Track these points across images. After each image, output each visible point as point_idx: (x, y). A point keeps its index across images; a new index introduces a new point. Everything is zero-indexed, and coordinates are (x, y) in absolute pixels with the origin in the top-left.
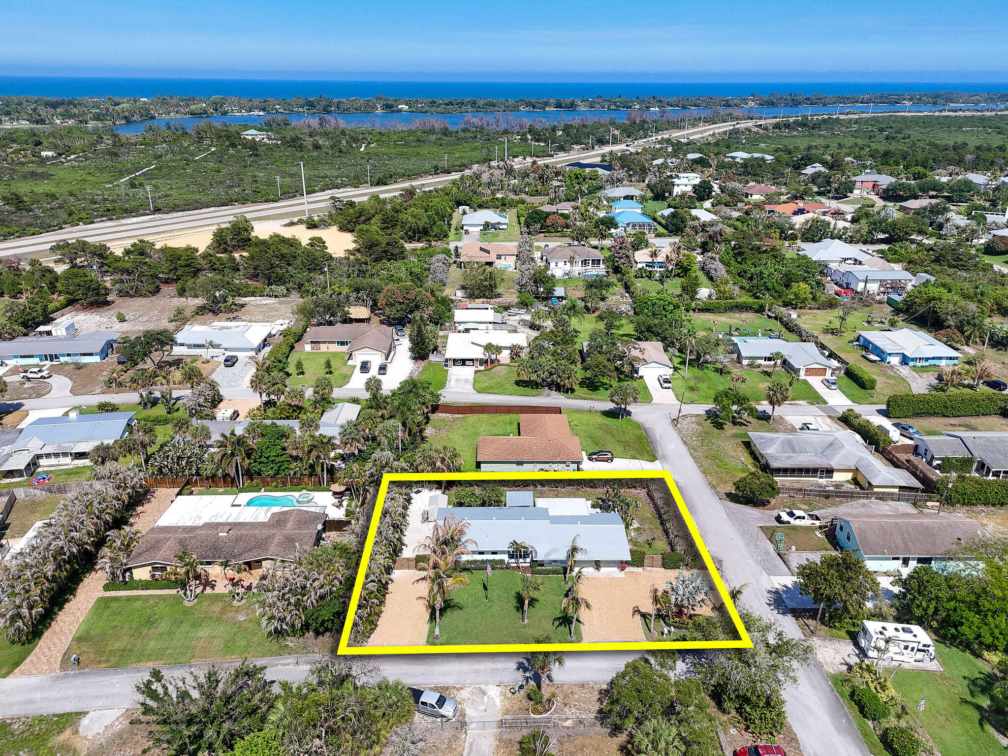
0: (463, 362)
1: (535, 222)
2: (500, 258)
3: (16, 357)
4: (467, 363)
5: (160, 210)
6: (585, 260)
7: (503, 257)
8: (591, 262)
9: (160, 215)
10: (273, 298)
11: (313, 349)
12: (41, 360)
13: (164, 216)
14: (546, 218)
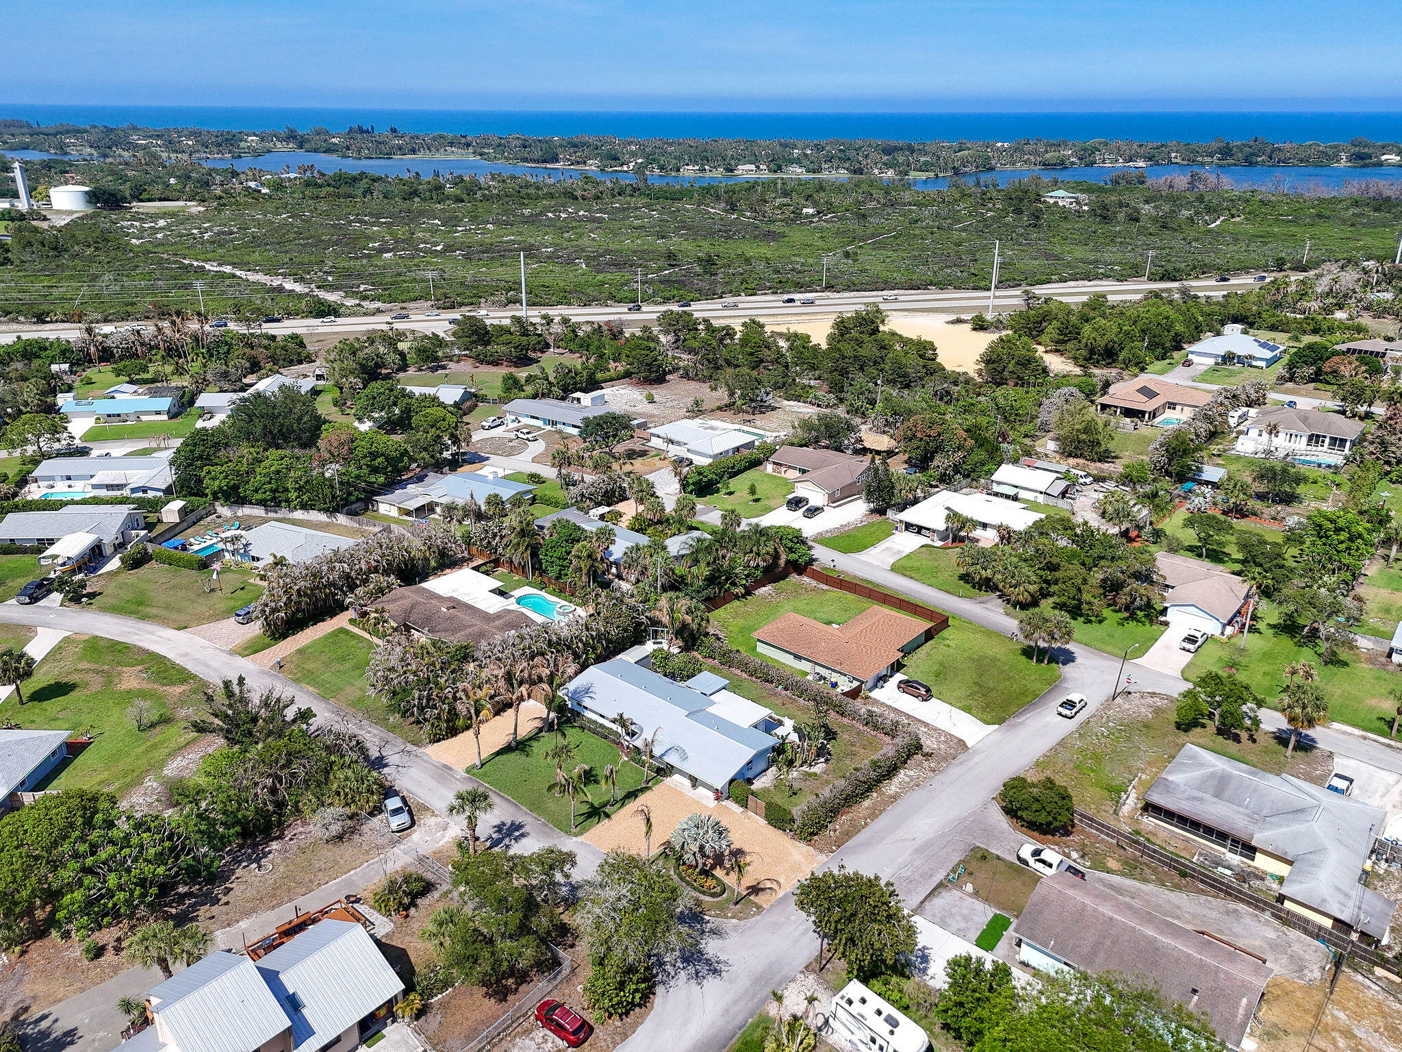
0: (920, 530)
1: (1305, 362)
2: (1174, 409)
3: (527, 416)
4: (923, 531)
5: (833, 287)
6: (1318, 436)
7: (1179, 408)
8: (1327, 441)
9: (829, 294)
10: (815, 407)
11: (774, 471)
12: (545, 424)
13: (836, 295)
14: (1328, 358)
